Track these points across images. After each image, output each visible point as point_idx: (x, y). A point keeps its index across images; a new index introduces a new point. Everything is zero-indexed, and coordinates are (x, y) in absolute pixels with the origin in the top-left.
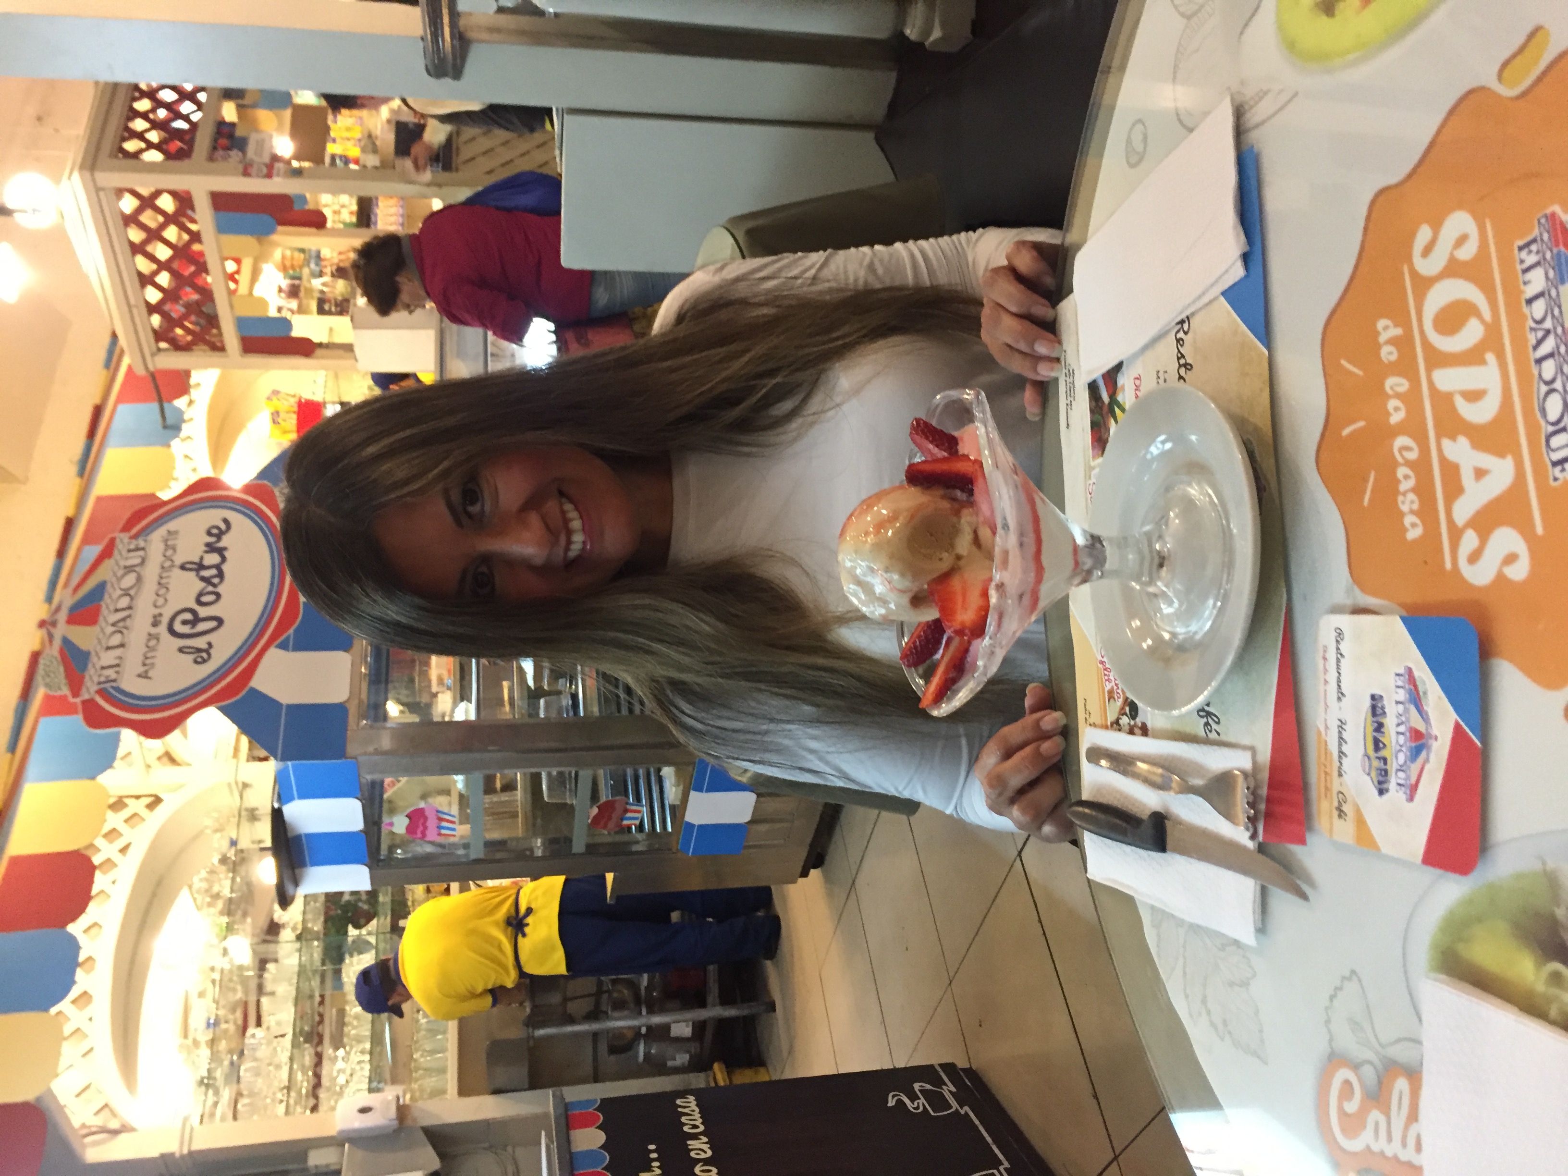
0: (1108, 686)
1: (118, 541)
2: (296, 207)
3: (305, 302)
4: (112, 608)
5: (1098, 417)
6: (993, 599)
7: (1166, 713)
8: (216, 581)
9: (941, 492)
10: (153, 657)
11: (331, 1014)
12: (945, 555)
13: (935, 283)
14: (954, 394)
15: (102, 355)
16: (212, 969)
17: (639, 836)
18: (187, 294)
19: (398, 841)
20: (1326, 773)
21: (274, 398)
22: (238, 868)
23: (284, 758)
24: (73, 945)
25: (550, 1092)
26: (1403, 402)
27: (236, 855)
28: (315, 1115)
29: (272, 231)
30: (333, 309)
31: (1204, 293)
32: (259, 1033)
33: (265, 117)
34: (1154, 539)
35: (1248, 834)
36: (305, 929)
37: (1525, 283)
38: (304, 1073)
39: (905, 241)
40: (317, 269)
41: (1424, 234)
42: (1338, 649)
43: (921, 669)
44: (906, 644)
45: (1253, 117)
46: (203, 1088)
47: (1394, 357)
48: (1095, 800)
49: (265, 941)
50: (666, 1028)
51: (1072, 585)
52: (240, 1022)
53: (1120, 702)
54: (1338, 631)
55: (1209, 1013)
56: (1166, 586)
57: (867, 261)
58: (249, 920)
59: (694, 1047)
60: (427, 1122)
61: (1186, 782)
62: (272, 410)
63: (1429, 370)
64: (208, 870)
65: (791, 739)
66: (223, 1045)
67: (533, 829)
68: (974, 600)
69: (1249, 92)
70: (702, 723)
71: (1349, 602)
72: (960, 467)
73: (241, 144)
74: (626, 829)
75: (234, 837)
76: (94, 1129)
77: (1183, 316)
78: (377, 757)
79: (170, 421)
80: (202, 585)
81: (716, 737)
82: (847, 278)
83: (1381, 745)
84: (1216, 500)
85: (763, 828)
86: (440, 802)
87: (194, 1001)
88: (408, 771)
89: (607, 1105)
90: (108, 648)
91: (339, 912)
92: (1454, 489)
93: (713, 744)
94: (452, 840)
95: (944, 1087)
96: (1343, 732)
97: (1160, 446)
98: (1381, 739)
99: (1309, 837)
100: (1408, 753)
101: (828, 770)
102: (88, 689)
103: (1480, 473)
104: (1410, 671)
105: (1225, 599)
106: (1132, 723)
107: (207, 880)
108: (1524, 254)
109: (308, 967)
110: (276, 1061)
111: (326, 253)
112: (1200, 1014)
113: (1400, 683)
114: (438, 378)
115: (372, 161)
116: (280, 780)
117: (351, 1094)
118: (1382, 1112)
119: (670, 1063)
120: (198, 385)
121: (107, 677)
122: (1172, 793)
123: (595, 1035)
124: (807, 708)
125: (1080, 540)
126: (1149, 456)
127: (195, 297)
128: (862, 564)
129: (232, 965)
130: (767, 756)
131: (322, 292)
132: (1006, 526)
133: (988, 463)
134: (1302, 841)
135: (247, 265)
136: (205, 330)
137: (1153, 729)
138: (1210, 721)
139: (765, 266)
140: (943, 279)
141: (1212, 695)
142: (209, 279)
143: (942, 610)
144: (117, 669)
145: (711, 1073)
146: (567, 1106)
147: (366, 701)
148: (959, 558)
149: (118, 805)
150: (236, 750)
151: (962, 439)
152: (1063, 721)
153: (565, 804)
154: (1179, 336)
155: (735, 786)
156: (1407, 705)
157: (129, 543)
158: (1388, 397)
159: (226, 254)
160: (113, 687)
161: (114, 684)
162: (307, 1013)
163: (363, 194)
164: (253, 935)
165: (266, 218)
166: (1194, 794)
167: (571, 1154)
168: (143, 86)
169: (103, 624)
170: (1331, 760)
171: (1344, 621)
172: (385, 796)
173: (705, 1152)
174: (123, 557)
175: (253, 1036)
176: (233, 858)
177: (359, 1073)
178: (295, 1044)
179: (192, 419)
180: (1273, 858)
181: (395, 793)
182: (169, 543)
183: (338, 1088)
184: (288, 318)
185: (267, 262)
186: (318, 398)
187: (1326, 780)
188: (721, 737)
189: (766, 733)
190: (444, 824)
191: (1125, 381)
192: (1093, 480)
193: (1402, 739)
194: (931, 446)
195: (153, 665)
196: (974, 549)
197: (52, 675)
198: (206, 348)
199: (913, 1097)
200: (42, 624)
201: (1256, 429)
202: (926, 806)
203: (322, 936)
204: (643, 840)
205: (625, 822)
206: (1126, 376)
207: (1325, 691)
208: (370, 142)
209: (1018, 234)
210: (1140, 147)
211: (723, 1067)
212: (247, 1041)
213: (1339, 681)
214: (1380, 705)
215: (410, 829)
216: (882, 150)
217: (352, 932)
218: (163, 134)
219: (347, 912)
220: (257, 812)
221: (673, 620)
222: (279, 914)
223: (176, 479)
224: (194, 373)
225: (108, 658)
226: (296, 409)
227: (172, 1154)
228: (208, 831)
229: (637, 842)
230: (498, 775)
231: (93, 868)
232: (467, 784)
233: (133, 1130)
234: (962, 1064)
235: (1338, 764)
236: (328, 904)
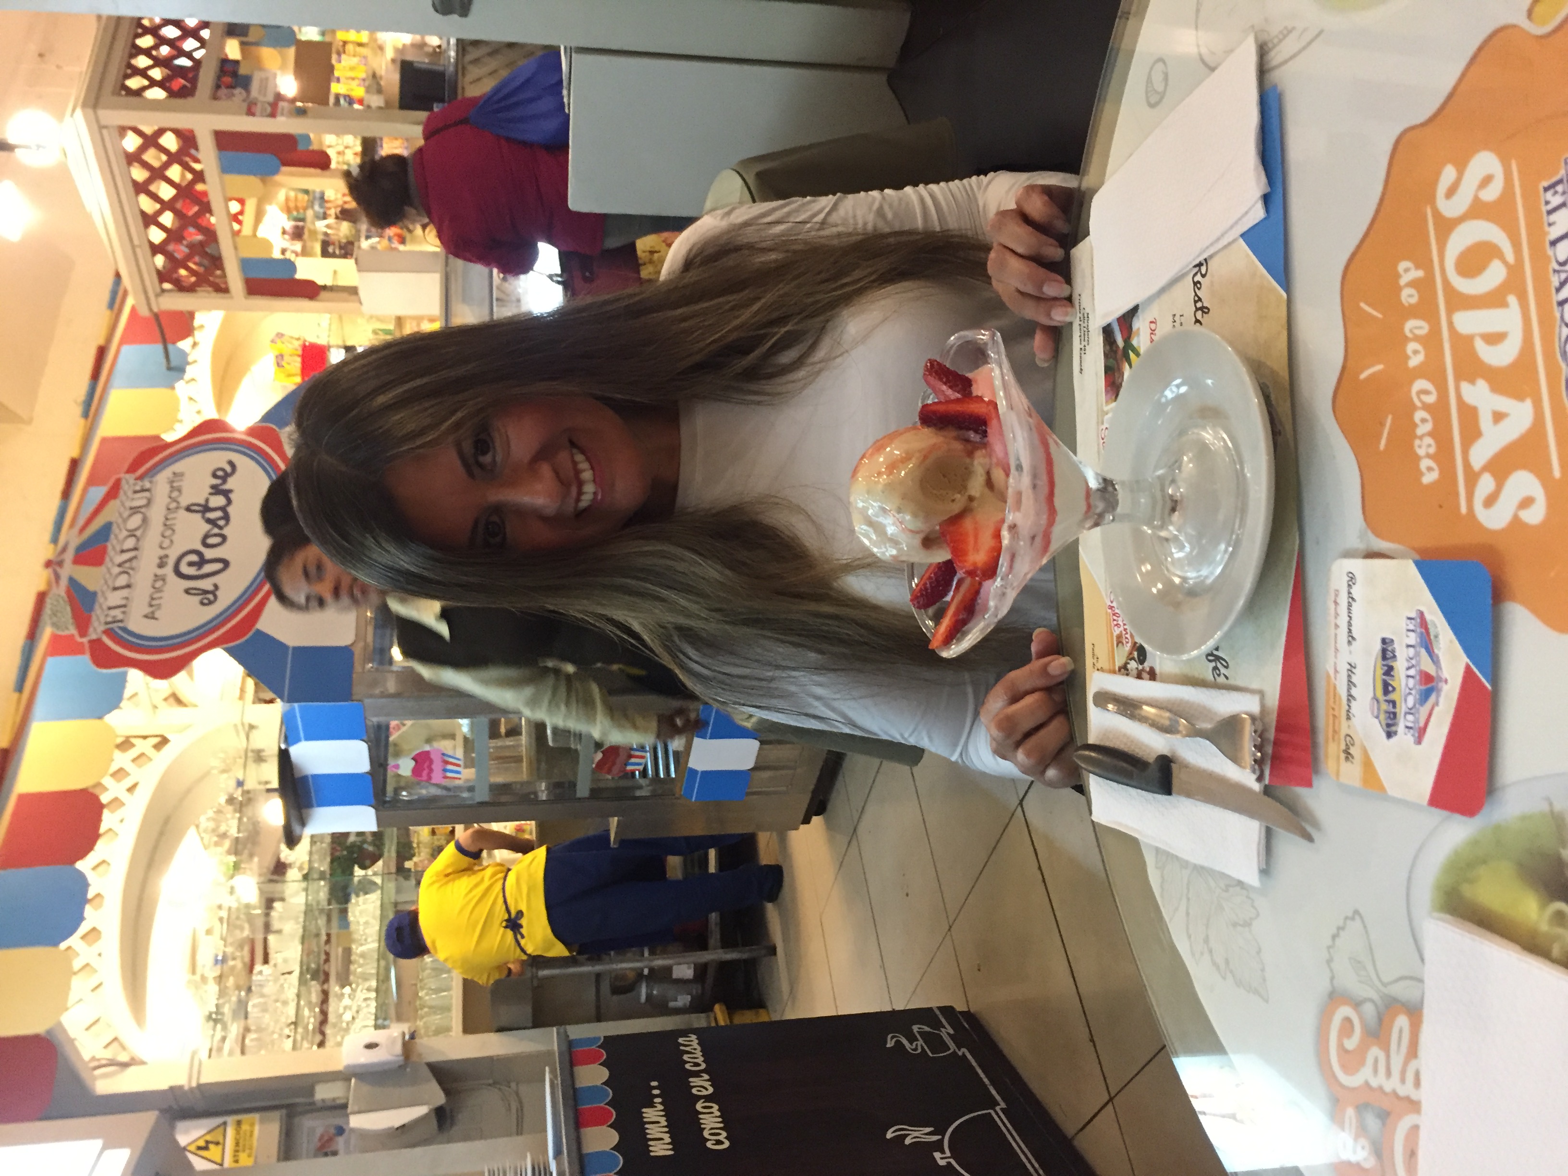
0: (1117, 631)
1: (123, 482)
2: (301, 147)
3: (309, 244)
4: (118, 548)
5: (1112, 361)
6: (1006, 542)
7: (1174, 657)
8: (221, 523)
9: (953, 433)
10: (161, 598)
11: (337, 952)
12: (958, 496)
13: (945, 228)
14: (968, 334)
15: (106, 296)
16: (220, 907)
17: (643, 782)
18: (191, 234)
19: (402, 784)
20: (1334, 716)
21: (279, 341)
22: (244, 809)
23: (291, 699)
24: (82, 882)
25: (555, 1029)
26: (1421, 343)
27: (242, 795)
28: (321, 1050)
29: (276, 172)
30: (337, 252)
31: (1223, 235)
32: (267, 969)
33: (269, 55)
34: (1167, 483)
35: (1254, 777)
36: (311, 869)
37: (1550, 225)
38: (311, 1010)
39: (916, 185)
40: (321, 211)
41: (1449, 174)
42: (1349, 593)
43: (931, 611)
44: (917, 585)
45: (1275, 57)
46: (211, 1023)
47: (1414, 300)
48: (1102, 744)
49: (271, 881)
50: (669, 969)
51: (1084, 528)
52: (247, 959)
53: (1128, 647)
54: (1350, 575)
55: (1211, 951)
56: (1178, 531)
57: (876, 206)
58: (256, 859)
59: (696, 989)
60: (433, 1058)
61: (1193, 725)
62: (277, 353)
63: (1450, 312)
64: (215, 810)
65: (796, 685)
66: (231, 982)
67: (537, 772)
68: (986, 541)
69: (1274, 30)
70: (709, 669)
71: (1361, 546)
72: (974, 408)
73: (245, 82)
74: (630, 775)
75: (241, 778)
76: (104, 1062)
77: (1201, 259)
78: (384, 700)
79: (174, 363)
80: (207, 527)
81: (723, 683)
82: (856, 224)
83: (1390, 688)
84: (1230, 445)
85: (766, 775)
86: (445, 746)
87: (203, 939)
88: (414, 714)
89: (610, 1042)
90: (115, 589)
91: (345, 853)
92: (1472, 433)
93: (720, 690)
94: (457, 782)
95: (942, 1029)
96: (1352, 675)
97: (1174, 389)
98: (1391, 682)
99: (1316, 781)
100: (1418, 697)
101: (833, 716)
102: (95, 630)
103: (1498, 417)
104: (1421, 614)
105: (1237, 545)
106: (1140, 667)
107: (214, 820)
108: (1549, 195)
109: (315, 907)
110: (283, 997)
111: (330, 194)
112: (1202, 953)
113: (1411, 627)
114: (444, 325)
115: (376, 101)
116: (287, 721)
117: (357, 1030)
118: (1381, 1048)
119: (672, 1004)
120: (202, 327)
121: (114, 617)
122: (1178, 736)
123: (598, 976)
124: (812, 656)
125: (1093, 484)
126: (1163, 400)
127: (200, 237)
128: (875, 504)
129: (239, 903)
130: (774, 702)
131: (326, 234)
132: (1019, 468)
133: (1002, 404)
134: (1309, 784)
135: (251, 206)
136: (209, 271)
137: (1161, 674)
138: (1219, 665)
139: (774, 210)
140: (953, 224)
141: (1222, 639)
142: (213, 220)
143: (955, 551)
144: (122, 609)
145: (712, 1015)
146: (571, 1044)
147: (371, 644)
148: (971, 499)
149: (126, 744)
150: (242, 690)
151: (976, 381)
152: (1071, 667)
153: (569, 750)
154: (1196, 279)
155: (741, 733)
156: (1418, 649)
157: (135, 485)
158: (1406, 340)
159: (229, 195)
160: (120, 628)
161: (120, 625)
162: (313, 951)
163: (368, 134)
164: (260, 875)
165: (269, 159)
166: (1201, 737)
167: (575, 1090)
168: (146, 22)
169: (110, 565)
170: (1340, 705)
171: (1356, 565)
172: (391, 739)
173: (707, 1089)
174: (129, 498)
175: (261, 972)
176: (240, 799)
177: (365, 1010)
178: (302, 981)
179: (195, 362)
180: (1281, 802)
181: (399, 737)
182: (175, 484)
183: (344, 1025)
184: (292, 259)
185: (270, 204)
186: (322, 341)
187: (1334, 723)
188: (728, 683)
189: (772, 679)
190: (450, 767)
191: (1140, 324)
192: (1106, 425)
193: (1411, 682)
194: (944, 388)
195: (159, 606)
196: (987, 490)
197: (59, 615)
198: (210, 289)
199: (912, 1039)
200: (48, 564)
201: (1273, 372)
202: (930, 752)
203: (328, 876)
204: (648, 786)
205: (629, 768)
206: (1141, 318)
207: (1336, 635)
208: (374, 82)
209: (1028, 179)
210: (1160, 89)
211: (724, 1008)
212: (254, 978)
213: (1350, 624)
214: (1390, 648)
215: (416, 771)
216: (894, 92)
217: (358, 872)
218: (166, 71)
219: (353, 853)
220: (263, 754)
221: (680, 567)
222: (286, 854)
223: (181, 421)
224: (197, 315)
225: (114, 599)
226: (300, 352)
227: (181, 1088)
228: (215, 772)
229: (640, 787)
230: (503, 720)
231: (102, 807)
232: (472, 726)
233: (143, 1063)
234: (960, 1007)
235: (1347, 707)
236: (335, 845)
